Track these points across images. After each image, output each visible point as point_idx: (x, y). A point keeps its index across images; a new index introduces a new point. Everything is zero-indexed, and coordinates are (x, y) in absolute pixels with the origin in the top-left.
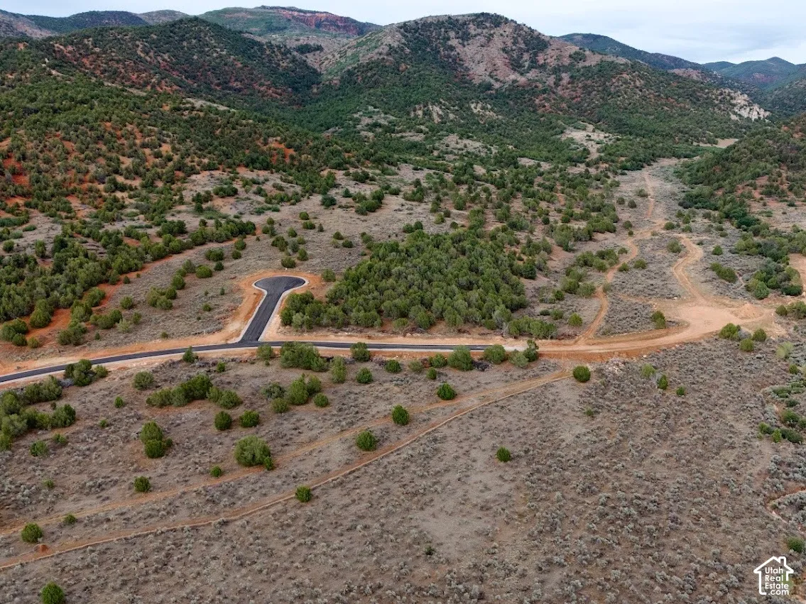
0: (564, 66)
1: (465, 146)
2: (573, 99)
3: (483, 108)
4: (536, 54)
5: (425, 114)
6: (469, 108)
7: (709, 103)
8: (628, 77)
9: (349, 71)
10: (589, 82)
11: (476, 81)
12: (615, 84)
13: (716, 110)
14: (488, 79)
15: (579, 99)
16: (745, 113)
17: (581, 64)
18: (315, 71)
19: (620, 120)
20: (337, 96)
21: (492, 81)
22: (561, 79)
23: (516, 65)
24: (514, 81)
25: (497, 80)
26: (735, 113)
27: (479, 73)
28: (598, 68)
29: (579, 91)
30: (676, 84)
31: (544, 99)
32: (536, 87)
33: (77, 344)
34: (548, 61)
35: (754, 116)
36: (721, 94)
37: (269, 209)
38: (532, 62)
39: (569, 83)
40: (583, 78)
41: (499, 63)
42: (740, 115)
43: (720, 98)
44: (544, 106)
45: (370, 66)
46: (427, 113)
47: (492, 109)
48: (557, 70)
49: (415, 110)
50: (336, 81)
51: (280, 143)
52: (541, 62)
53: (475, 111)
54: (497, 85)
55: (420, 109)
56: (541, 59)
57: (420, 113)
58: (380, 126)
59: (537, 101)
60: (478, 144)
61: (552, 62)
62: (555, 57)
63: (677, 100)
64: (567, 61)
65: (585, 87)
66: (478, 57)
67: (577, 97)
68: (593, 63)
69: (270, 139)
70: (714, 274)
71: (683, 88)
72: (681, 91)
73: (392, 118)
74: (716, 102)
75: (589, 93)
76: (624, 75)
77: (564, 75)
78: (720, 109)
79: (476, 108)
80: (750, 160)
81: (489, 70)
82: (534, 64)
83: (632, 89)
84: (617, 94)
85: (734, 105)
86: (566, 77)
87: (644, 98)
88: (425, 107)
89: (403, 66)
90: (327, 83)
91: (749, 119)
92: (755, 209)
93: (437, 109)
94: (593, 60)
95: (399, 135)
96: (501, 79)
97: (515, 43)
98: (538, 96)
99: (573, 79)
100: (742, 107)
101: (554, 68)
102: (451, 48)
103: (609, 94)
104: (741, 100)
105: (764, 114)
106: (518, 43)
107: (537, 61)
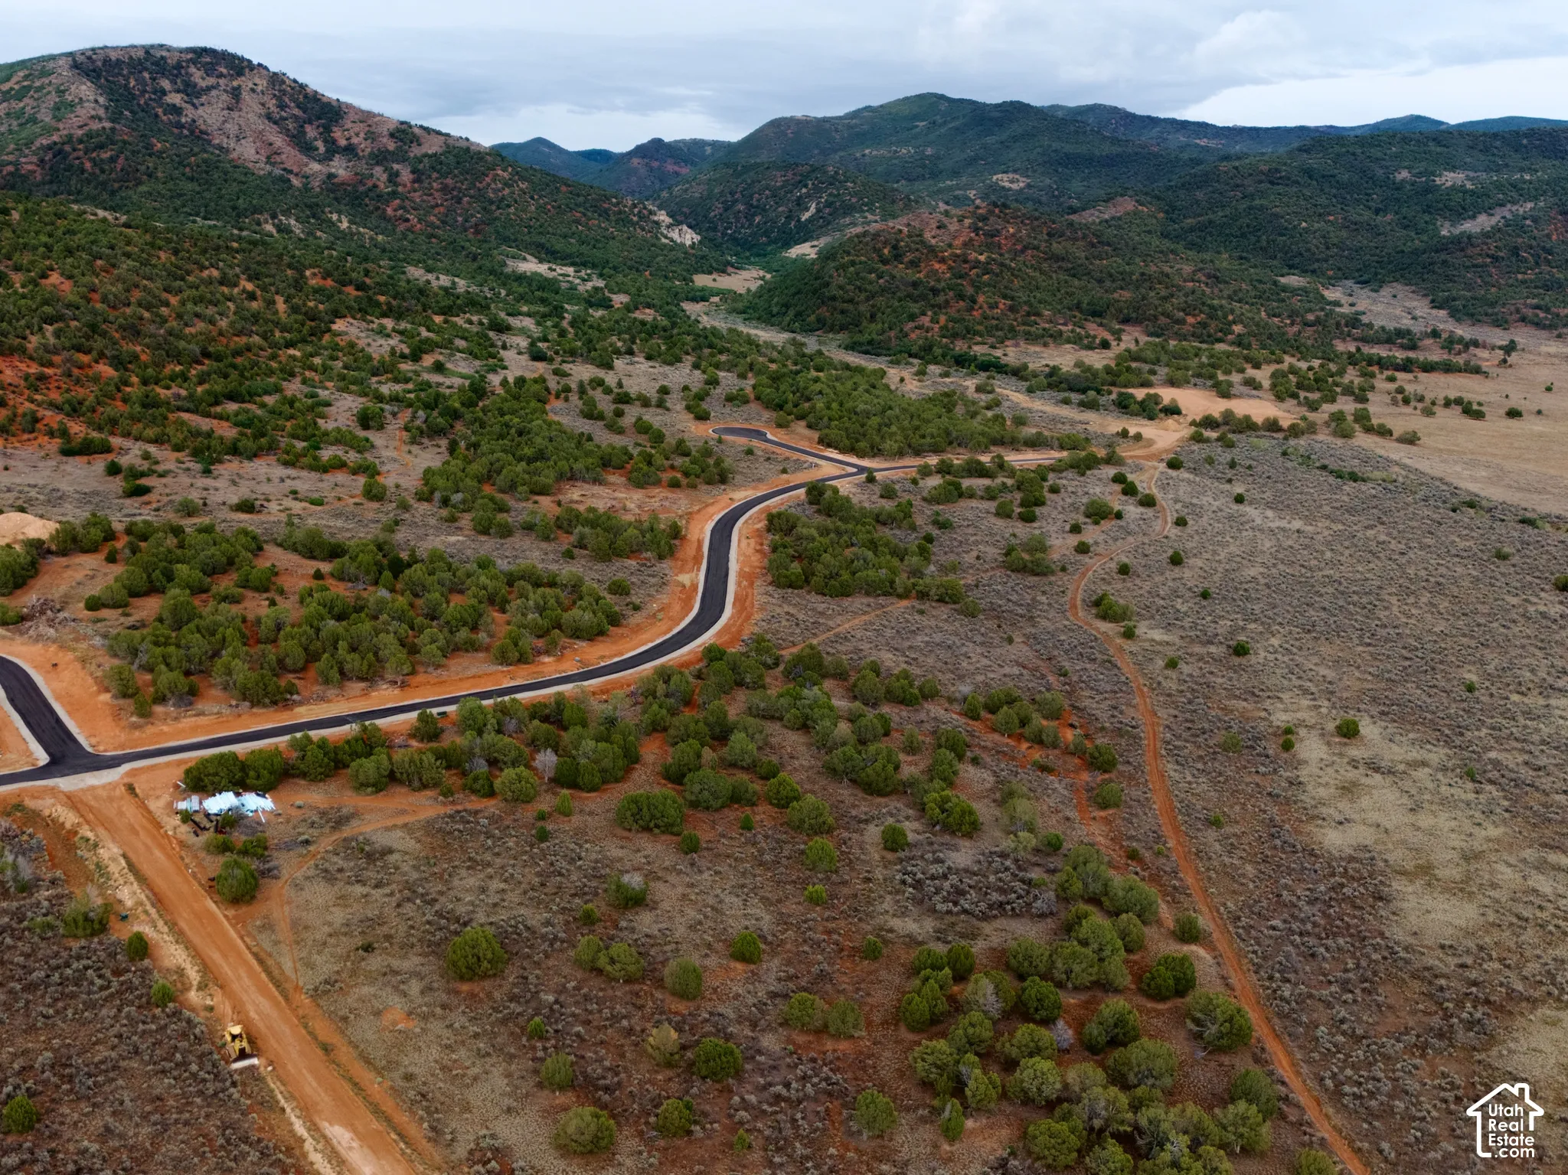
0: (389, 152)
3: (352, 222)
4: (327, 129)
7: (623, 220)
8: (505, 174)
9: (48, 147)
10: (449, 181)
12: (491, 186)
13: (639, 230)
15: (444, 209)
16: (675, 235)
17: (414, 149)
21: (282, 173)
22: (397, 174)
23: (304, 147)
24: (327, 176)
25: (289, 172)
26: (666, 237)
27: (250, 157)
28: (451, 157)
29: (437, 195)
30: (564, 188)
31: (401, 207)
32: (376, 186)
34: (355, 140)
35: (688, 242)
36: (635, 206)
38: (326, 141)
39: (414, 182)
40: (435, 175)
41: (279, 141)
42: (672, 240)
43: (636, 211)
44: (407, 220)
45: (96, 141)
48: (380, 159)
52: (343, 143)
54: (296, 181)
56: (340, 138)
59: (389, 211)
61: (364, 145)
62: (362, 135)
63: (584, 215)
64: (390, 144)
65: (445, 189)
66: (231, 128)
67: (437, 205)
68: (436, 148)
71: (578, 195)
72: (580, 199)
74: (634, 218)
75: (459, 201)
76: (498, 171)
77: (396, 167)
78: (643, 229)
79: (342, 222)
81: (265, 153)
82: (333, 149)
83: (520, 196)
84: (503, 203)
85: (657, 223)
86: (403, 172)
87: (542, 209)
88: (273, 218)
89: (157, 145)
90: (11, 168)
91: (683, 245)
94: (432, 143)
96: (296, 169)
97: (282, 106)
98: (387, 203)
99: (418, 175)
100: (668, 227)
101: (372, 153)
102: (176, 110)
103: (492, 202)
104: (662, 217)
105: (697, 238)
106: (287, 106)
107: (334, 142)
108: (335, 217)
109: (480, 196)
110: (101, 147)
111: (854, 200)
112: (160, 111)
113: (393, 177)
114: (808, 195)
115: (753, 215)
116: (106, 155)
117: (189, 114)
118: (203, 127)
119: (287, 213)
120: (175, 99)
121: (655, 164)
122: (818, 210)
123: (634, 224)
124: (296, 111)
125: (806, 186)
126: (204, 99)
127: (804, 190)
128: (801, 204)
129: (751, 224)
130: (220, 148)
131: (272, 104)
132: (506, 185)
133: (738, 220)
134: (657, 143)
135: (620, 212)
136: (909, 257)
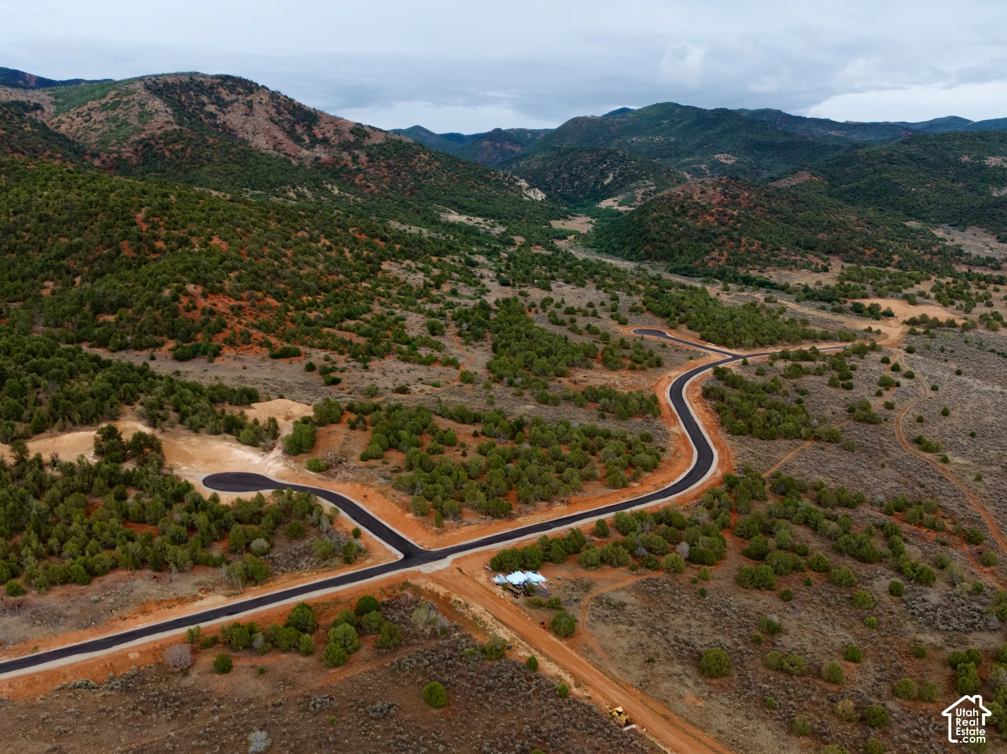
0: (350, 142)
2: (382, 178)
3: (340, 189)
4: (310, 128)
5: (299, 196)
6: (327, 190)
7: (499, 185)
8: (425, 156)
9: (139, 142)
10: (391, 161)
12: (418, 165)
14: (278, 154)
15: (389, 179)
16: (531, 194)
17: (366, 141)
21: (285, 157)
22: (358, 157)
23: (295, 139)
24: (314, 158)
25: (289, 156)
26: (526, 196)
27: (265, 146)
28: (390, 146)
29: (384, 170)
31: (364, 179)
34: (328, 135)
35: (540, 199)
36: (506, 177)
38: (310, 135)
39: (368, 162)
41: (280, 136)
42: (530, 198)
43: (506, 179)
44: (369, 187)
45: (171, 138)
46: (301, 196)
47: (348, 191)
48: (345, 147)
50: (128, 153)
52: (320, 136)
53: (335, 193)
55: (289, 191)
56: (318, 133)
57: (292, 195)
59: (357, 181)
61: (334, 138)
62: (332, 132)
65: (389, 166)
66: (249, 127)
67: (385, 177)
68: (379, 140)
71: (469, 170)
72: (471, 172)
74: (506, 184)
75: (399, 174)
76: (420, 155)
78: (512, 191)
79: (334, 190)
81: (272, 144)
82: (314, 139)
83: (436, 171)
85: (520, 187)
86: (361, 155)
90: (115, 155)
93: (305, 190)
94: (377, 136)
96: (293, 154)
97: (279, 113)
98: (355, 175)
99: (371, 158)
100: (527, 189)
101: (339, 143)
102: (212, 116)
103: (420, 175)
104: (523, 183)
105: (544, 196)
106: (283, 113)
107: (314, 136)
108: (329, 186)
109: (412, 171)
110: (175, 141)
111: (637, 172)
112: (202, 116)
113: (355, 159)
114: (607, 169)
115: (574, 181)
116: (179, 147)
117: (221, 118)
118: (230, 127)
119: (301, 185)
120: (211, 108)
121: (498, 145)
122: (615, 178)
123: (506, 188)
124: (289, 116)
125: (606, 163)
126: (229, 108)
127: (605, 166)
128: (603, 174)
129: (572, 187)
130: (243, 140)
131: (273, 111)
132: (428, 164)
133: (564, 183)
134: (498, 131)
135: (497, 180)
136: (691, 212)
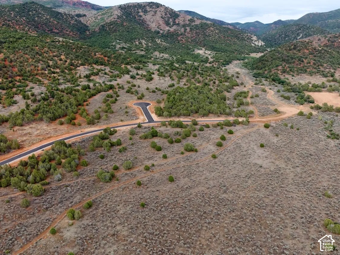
0: (187, 24)
1: (163, 56)
2: (192, 37)
3: (161, 41)
4: (175, 19)
5: (139, 43)
6: (155, 41)
7: (243, 39)
8: (213, 29)
9: (102, 25)
10: (198, 31)
11: (153, 30)
12: (208, 32)
13: (246, 42)
14: (158, 29)
15: (194, 38)
16: (256, 43)
17: (193, 24)
18: (85, 25)
19: (213, 46)
20: (99, 35)
21: (159, 30)
22: (186, 30)
23: (167, 24)
24: (169, 30)
25: (161, 30)
26: (253, 43)
27: (153, 26)
28: (200, 25)
29: (194, 34)
30: (230, 32)
31: (182, 37)
32: (178, 32)
33: (93, 124)
34: (180, 22)
35: (260, 45)
36: (247, 36)
37: (113, 80)
38: (173, 22)
40: (195, 29)
41: (161, 23)
42: (255, 44)
43: (247, 37)
44: (182, 41)
45: (111, 23)
46: (140, 43)
47: (164, 42)
48: (184, 26)
49: (135, 42)
50: (97, 29)
51: (101, 55)
52: (177, 22)
53: (158, 42)
54: (161, 32)
55: (137, 41)
57: (137, 43)
58: (125, 48)
59: (179, 38)
60: (167, 55)
61: (182, 23)
62: (183, 21)
63: (231, 38)
64: (188, 23)
65: (196, 33)
66: (152, 20)
67: (193, 37)
68: (198, 23)
69: (97, 54)
70: (283, 98)
71: (233, 33)
72: (232, 34)
73: (128, 45)
74: (246, 39)
75: (198, 35)
76: (211, 28)
77: (187, 28)
79: (158, 41)
80: (272, 60)
81: (157, 26)
82: (174, 23)
83: (215, 34)
84: (209, 36)
85: (252, 40)
86: (188, 29)
87: (219, 37)
88: (139, 40)
89: (125, 24)
90: (93, 30)
91: (258, 46)
92: (282, 77)
93: (144, 41)
94: (198, 22)
95: (134, 52)
96: (163, 29)
97: (166, 15)
98: (179, 36)
99: (191, 30)
100: (255, 41)
102: (140, 16)
103: (206, 36)
104: (255, 38)
105: (263, 44)
107: (175, 22)
109: (204, 34)
112: (137, 16)
115: (286, 38)
117: (143, 17)
118: (145, 20)
119: (143, 39)
120: (141, 14)
124: (169, 16)
125: (301, 30)
126: (148, 13)
127: (300, 31)
128: (298, 35)
130: (148, 24)
131: (164, 14)
132: (212, 31)
135: (242, 37)
136: (298, 48)
